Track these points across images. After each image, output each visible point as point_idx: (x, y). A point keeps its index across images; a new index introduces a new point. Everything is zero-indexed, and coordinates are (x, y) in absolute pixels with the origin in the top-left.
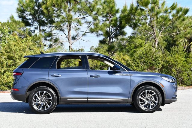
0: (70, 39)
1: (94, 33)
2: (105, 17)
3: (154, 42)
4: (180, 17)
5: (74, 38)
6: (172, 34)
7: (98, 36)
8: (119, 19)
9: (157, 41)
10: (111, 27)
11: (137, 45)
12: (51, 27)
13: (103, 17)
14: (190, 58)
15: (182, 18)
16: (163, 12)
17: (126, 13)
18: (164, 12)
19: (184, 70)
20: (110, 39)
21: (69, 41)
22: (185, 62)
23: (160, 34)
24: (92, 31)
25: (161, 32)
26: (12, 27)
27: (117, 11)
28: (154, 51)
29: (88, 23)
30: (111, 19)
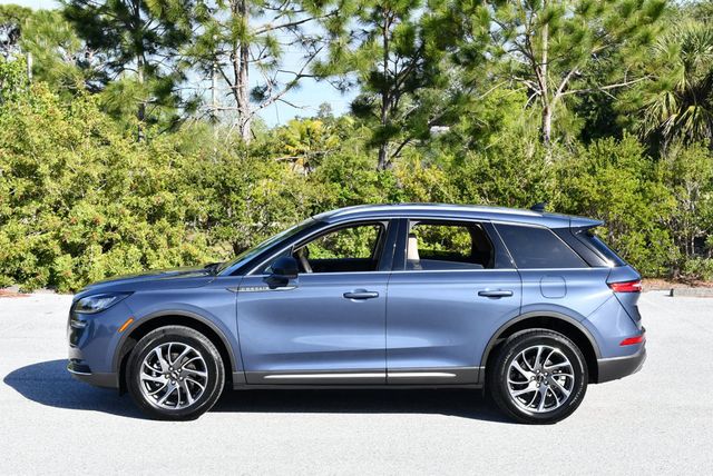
0: (246, 98)
1: (330, 79)
2: (371, 21)
3: (540, 116)
4: (632, 30)
5: (258, 95)
6: (608, 87)
7: (342, 89)
8: (419, 29)
9: (549, 111)
10: (392, 56)
11: (483, 124)
12: (176, 58)
13: (364, 20)
14: (657, 181)
15: (640, 33)
17: (439, 14)
19: (633, 222)
20: (386, 101)
21: (239, 106)
22: (640, 196)
23: (561, 87)
24: (320, 73)
25: (566, 80)
27: (413, 3)
28: (530, 154)
29: (308, 45)
30: (392, 27)
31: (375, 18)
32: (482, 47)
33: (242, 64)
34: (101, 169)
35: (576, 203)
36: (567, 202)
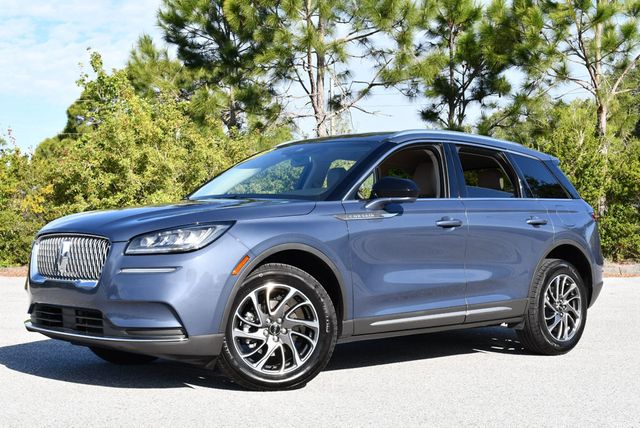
0: (323, 108)
2: (437, 35)
3: (595, 113)
5: (335, 104)
7: (410, 95)
8: (479, 39)
9: (605, 109)
10: (460, 68)
11: (543, 125)
13: (432, 33)
16: (626, 12)
18: (629, 12)
21: (316, 113)
23: (616, 86)
24: (389, 80)
25: (620, 79)
26: (141, 72)
27: (475, 15)
28: (581, 142)
29: (378, 56)
30: (457, 39)
31: (441, 31)
32: (534, 45)
33: (318, 76)
34: (180, 163)
35: (626, 189)
36: (618, 187)
